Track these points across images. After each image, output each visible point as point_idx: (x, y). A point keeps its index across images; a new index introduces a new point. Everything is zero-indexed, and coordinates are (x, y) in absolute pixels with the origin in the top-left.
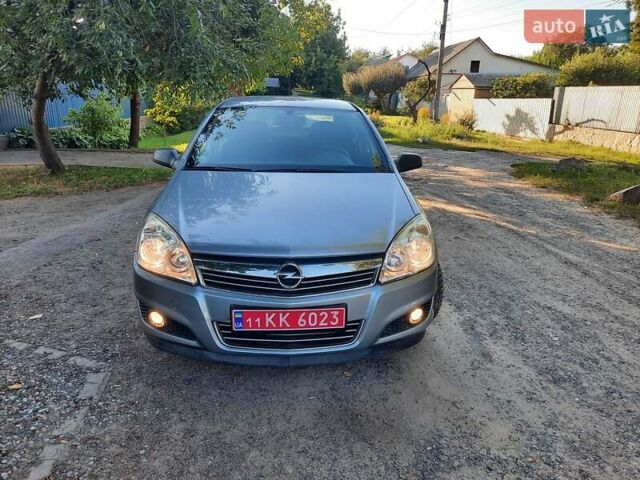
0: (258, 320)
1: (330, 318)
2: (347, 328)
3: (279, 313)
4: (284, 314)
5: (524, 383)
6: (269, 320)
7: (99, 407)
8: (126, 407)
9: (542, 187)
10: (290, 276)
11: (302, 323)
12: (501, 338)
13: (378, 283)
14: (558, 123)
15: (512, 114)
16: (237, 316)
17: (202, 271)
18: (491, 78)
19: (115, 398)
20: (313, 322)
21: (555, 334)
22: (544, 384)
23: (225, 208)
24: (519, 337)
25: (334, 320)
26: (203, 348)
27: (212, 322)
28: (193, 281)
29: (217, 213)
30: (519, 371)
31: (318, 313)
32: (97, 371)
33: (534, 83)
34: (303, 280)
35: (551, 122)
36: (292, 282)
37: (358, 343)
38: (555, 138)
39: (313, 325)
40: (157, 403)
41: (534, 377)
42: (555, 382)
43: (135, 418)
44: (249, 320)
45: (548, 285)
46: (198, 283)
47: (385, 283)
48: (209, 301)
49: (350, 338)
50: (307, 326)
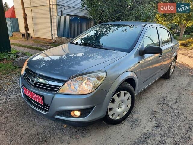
0: (26, 91)
16: (23, 88)
25: (40, 101)
46: (23, 74)
49: (48, 111)
50: (34, 99)
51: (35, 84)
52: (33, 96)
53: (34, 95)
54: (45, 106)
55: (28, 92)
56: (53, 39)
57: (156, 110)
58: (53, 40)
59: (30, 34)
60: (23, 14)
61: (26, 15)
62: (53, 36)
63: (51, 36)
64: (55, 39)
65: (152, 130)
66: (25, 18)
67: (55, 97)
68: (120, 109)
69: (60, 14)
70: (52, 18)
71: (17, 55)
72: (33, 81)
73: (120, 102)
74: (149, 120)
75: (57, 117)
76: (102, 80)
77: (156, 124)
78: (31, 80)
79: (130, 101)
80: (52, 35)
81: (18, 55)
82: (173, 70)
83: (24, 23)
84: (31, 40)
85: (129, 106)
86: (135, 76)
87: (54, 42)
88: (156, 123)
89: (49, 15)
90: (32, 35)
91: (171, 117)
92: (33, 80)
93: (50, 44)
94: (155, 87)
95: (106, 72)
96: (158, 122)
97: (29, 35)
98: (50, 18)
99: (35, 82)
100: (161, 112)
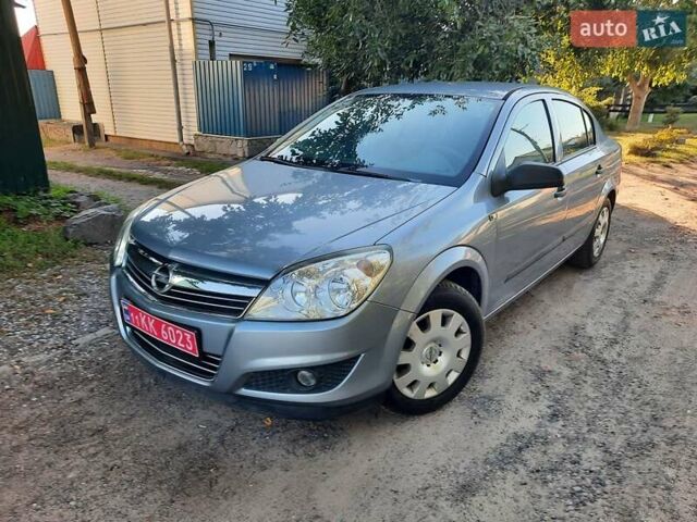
0: (137, 317)
1: (184, 341)
2: (206, 359)
3: (147, 316)
4: (151, 319)
6: (143, 320)
11: (165, 335)
16: (124, 307)
20: (173, 338)
25: (189, 344)
31: (175, 329)
34: (175, 287)
39: (173, 342)
40: (103, 369)
43: (74, 373)
44: (132, 315)
46: (120, 266)
49: (213, 374)
50: (168, 340)
51: (169, 293)
52: (163, 332)
53: (167, 326)
54: (205, 361)
55: (146, 320)
56: (185, 141)
57: (550, 368)
58: (184, 147)
59: (101, 128)
60: (72, 55)
61: (85, 61)
62: (184, 132)
63: (177, 131)
64: (192, 142)
65: (539, 426)
66: (81, 71)
67: (236, 331)
68: (432, 365)
69: (208, 52)
70: (178, 67)
71: (72, 202)
72: (161, 285)
73: (430, 346)
74: (527, 398)
75: (244, 392)
76: (380, 276)
77: (549, 407)
78: (154, 284)
79: (466, 337)
80: (180, 128)
81: (77, 200)
82: (602, 240)
83: (79, 86)
84: (103, 148)
85: (465, 355)
86: (479, 260)
87: (188, 153)
88: (552, 404)
89: (169, 58)
90: (108, 130)
91: (598, 387)
92: (163, 280)
93: (175, 159)
94: (545, 296)
95: (390, 250)
96: (557, 401)
97: (95, 130)
98: (170, 68)
99: (167, 288)
100: (566, 372)
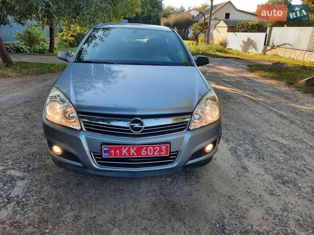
0: (118, 151)
1: (161, 150)
2: (170, 155)
3: (130, 148)
4: (133, 148)
5: (267, 185)
6: (124, 151)
7: (23, 202)
8: (39, 201)
9: (264, 77)
10: (137, 125)
11: (144, 153)
12: (251, 158)
13: (189, 130)
14: (268, 45)
15: (246, 40)
16: (105, 149)
17: (84, 122)
18: (235, 22)
19: (32, 196)
20: (150, 153)
21: (280, 156)
22: (278, 185)
23: (99, 85)
24: (261, 158)
25: (163, 152)
26: (85, 167)
27: (90, 152)
28: (78, 128)
29: (95, 87)
30: (264, 177)
31: (154, 147)
32: (23, 179)
33: (257, 25)
34: (145, 128)
35: (265, 45)
36: (139, 129)
37: (176, 164)
38: (267, 53)
39: (150, 154)
40: (58, 199)
41: (272, 181)
42: (283, 184)
43: (44, 208)
44: (113, 151)
45: (273, 128)
46: (82, 129)
47: (193, 130)
48: (88, 140)
50: (147, 155)
52: (143, 151)
53: (148, 147)
55: (129, 151)
